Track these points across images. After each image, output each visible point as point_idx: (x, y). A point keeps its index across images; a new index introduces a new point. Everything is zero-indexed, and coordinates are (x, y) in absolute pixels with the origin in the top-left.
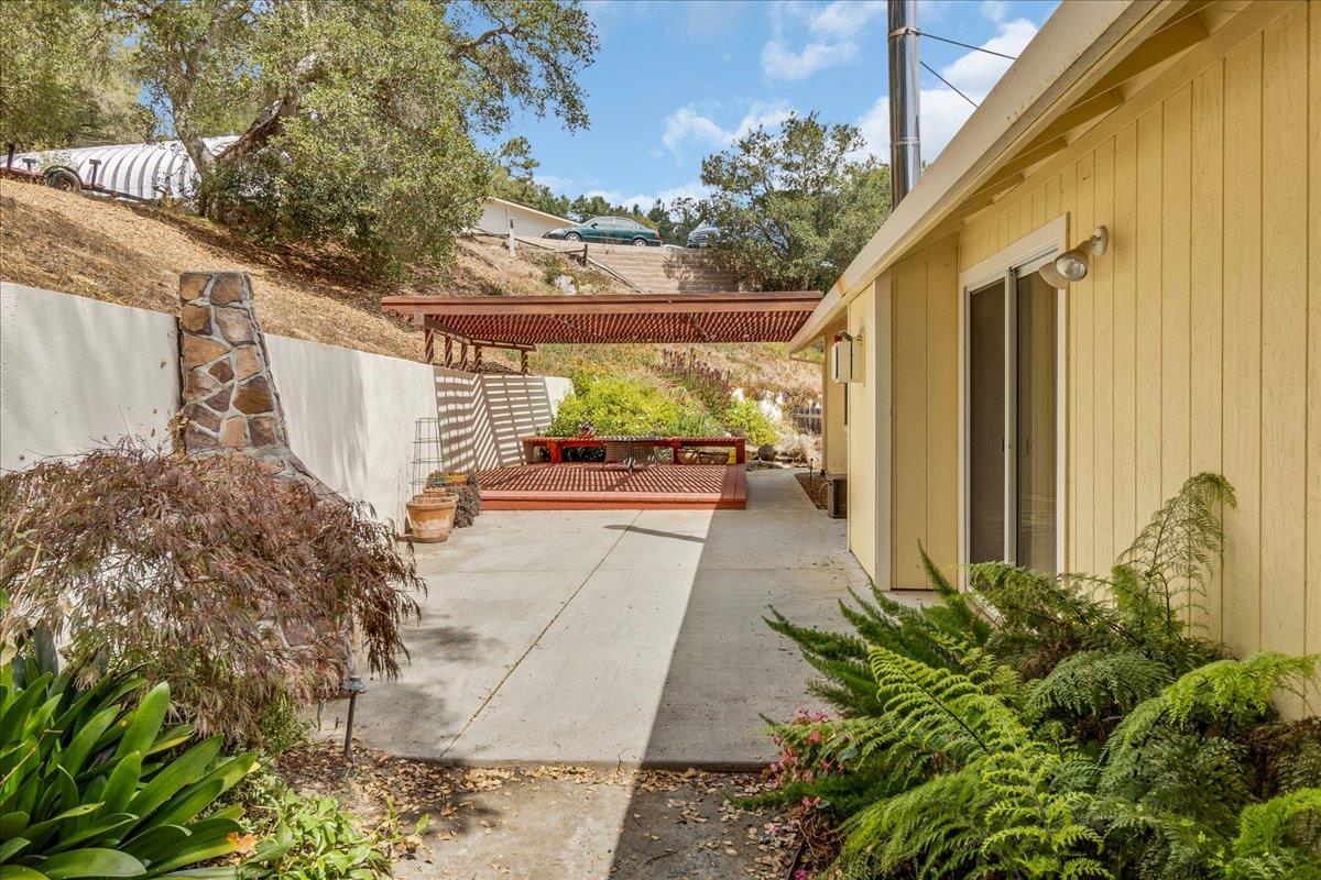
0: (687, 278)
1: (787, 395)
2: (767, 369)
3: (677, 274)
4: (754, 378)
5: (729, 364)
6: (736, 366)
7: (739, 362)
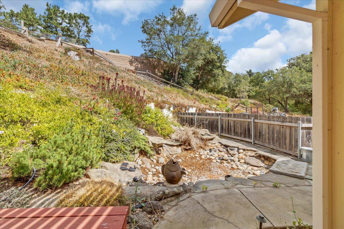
0: (138, 66)
1: (175, 106)
2: (165, 96)
3: (134, 65)
4: (160, 99)
5: (149, 92)
6: (152, 93)
7: (154, 92)
